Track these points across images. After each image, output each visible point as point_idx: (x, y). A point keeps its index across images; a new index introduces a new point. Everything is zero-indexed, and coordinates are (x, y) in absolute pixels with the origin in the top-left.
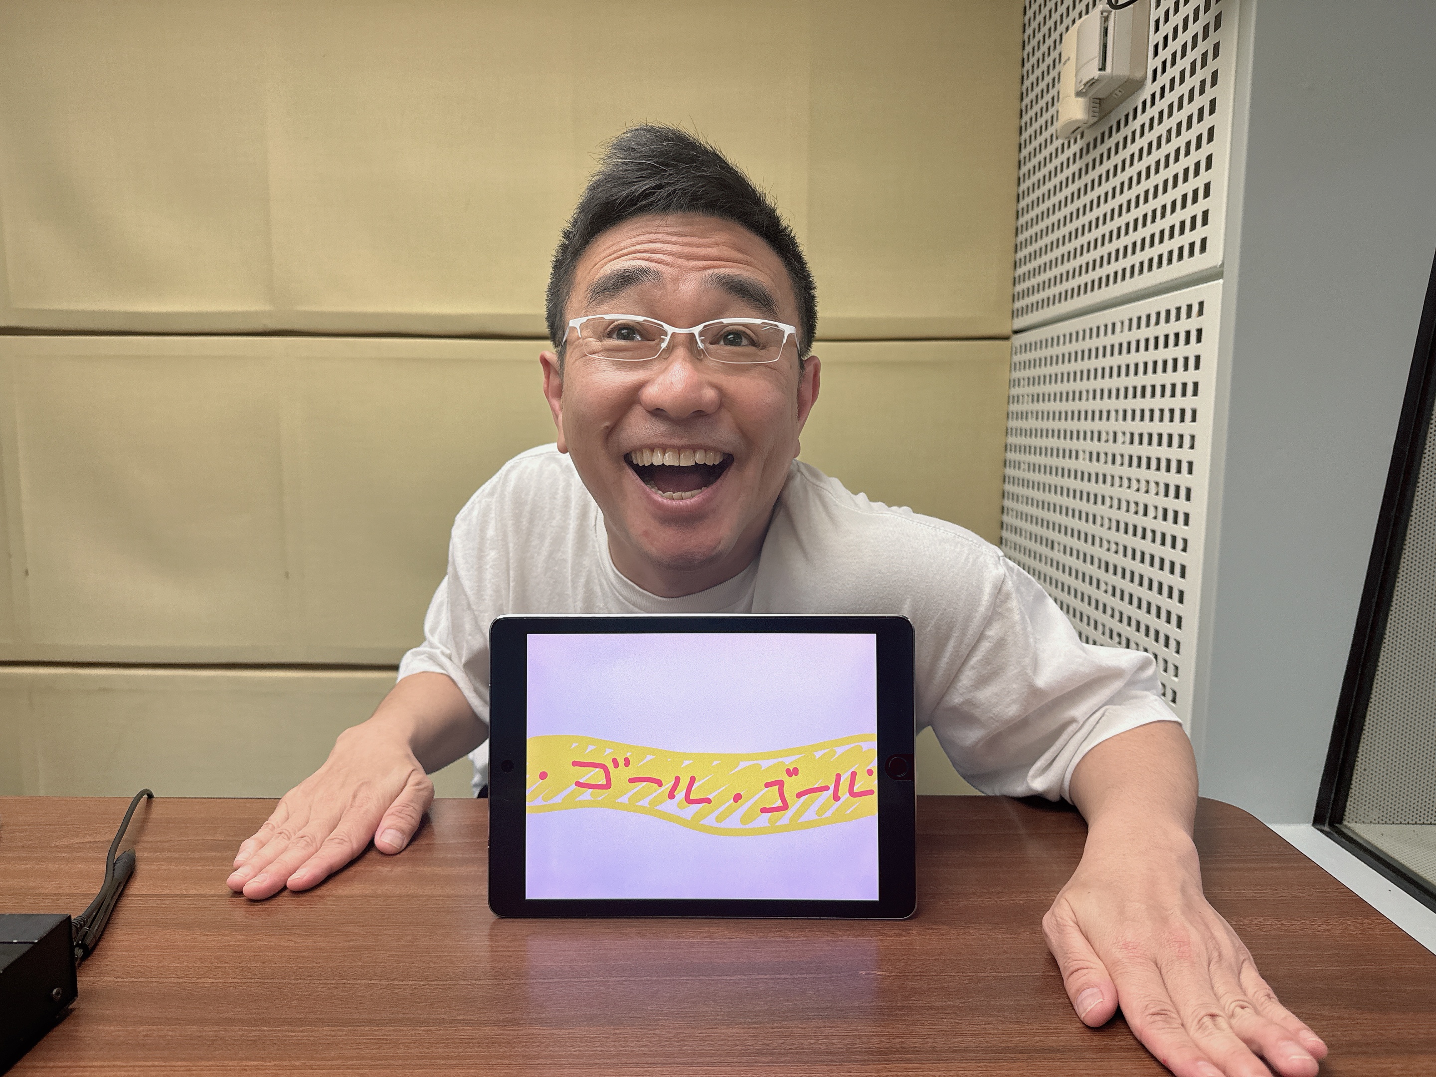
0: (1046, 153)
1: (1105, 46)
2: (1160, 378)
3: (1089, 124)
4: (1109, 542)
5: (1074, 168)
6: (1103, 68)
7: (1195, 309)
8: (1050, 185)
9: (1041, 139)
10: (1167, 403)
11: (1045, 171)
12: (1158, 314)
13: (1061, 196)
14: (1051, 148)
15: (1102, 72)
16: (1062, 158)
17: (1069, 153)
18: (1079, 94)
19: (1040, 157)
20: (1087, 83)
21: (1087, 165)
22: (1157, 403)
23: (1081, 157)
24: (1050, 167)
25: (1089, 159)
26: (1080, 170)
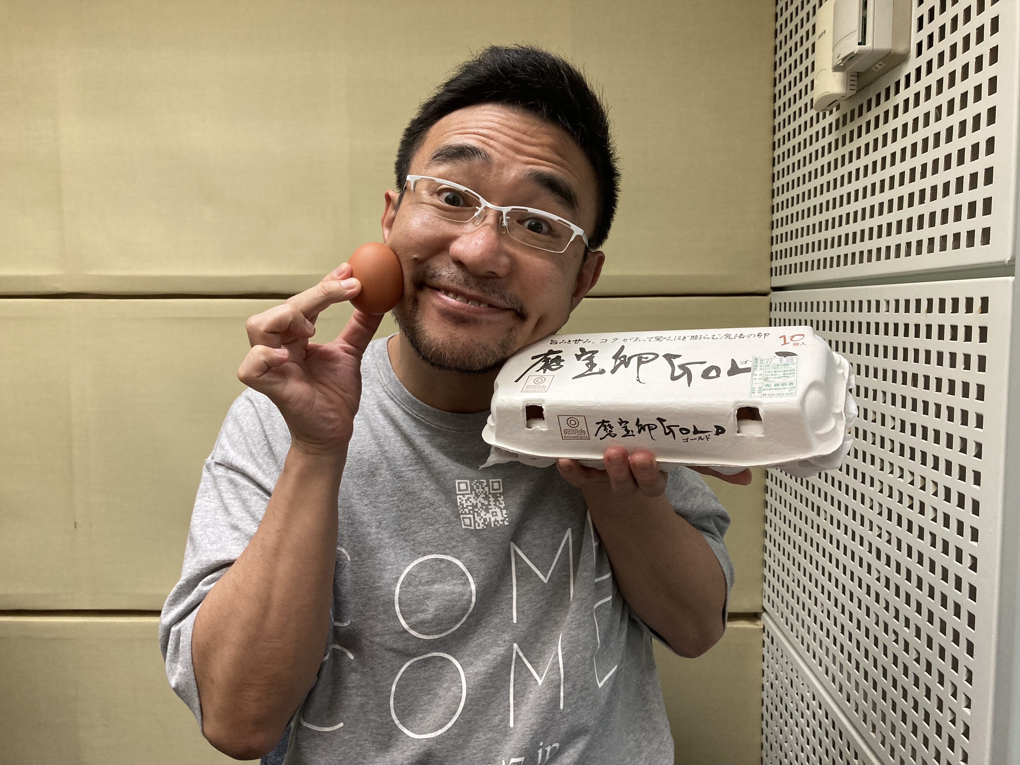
0: (800, 121)
1: (864, 20)
2: (934, 371)
3: (847, 96)
4: (880, 528)
5: (830, 138)
6: (863, 42)
7: (977, 304)
8: (805, 153)
9: (795, 108)
10: (944, 399)
11: (799, 139)
12: (930, 301)
13: (817, 164)
14: (806, 117)
15: (862, 47)
16: (818, 127)
17: (824, 123)
18: (836, 68)
19: (794, 125)
20: (846, 57)
21: (844, 137)
22: (932, 396)
23: (837, 128)
24: (805, 135)
25: (846, 130)
26: (837, 141)
